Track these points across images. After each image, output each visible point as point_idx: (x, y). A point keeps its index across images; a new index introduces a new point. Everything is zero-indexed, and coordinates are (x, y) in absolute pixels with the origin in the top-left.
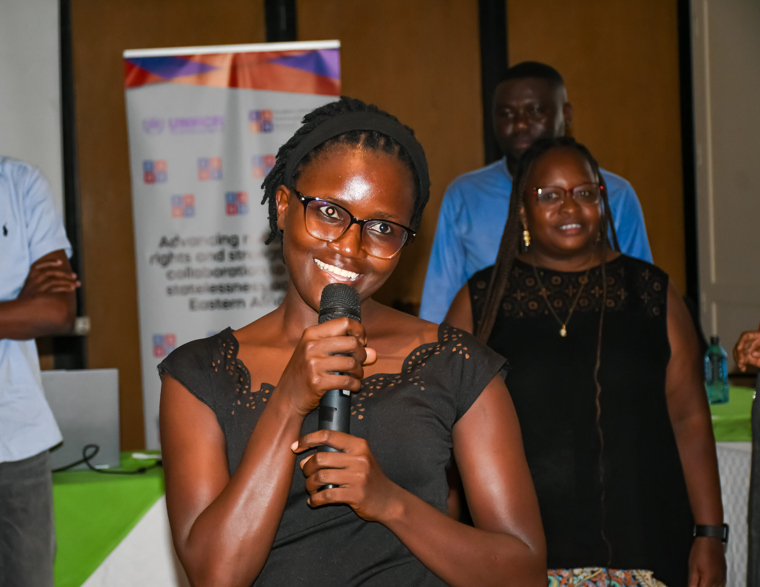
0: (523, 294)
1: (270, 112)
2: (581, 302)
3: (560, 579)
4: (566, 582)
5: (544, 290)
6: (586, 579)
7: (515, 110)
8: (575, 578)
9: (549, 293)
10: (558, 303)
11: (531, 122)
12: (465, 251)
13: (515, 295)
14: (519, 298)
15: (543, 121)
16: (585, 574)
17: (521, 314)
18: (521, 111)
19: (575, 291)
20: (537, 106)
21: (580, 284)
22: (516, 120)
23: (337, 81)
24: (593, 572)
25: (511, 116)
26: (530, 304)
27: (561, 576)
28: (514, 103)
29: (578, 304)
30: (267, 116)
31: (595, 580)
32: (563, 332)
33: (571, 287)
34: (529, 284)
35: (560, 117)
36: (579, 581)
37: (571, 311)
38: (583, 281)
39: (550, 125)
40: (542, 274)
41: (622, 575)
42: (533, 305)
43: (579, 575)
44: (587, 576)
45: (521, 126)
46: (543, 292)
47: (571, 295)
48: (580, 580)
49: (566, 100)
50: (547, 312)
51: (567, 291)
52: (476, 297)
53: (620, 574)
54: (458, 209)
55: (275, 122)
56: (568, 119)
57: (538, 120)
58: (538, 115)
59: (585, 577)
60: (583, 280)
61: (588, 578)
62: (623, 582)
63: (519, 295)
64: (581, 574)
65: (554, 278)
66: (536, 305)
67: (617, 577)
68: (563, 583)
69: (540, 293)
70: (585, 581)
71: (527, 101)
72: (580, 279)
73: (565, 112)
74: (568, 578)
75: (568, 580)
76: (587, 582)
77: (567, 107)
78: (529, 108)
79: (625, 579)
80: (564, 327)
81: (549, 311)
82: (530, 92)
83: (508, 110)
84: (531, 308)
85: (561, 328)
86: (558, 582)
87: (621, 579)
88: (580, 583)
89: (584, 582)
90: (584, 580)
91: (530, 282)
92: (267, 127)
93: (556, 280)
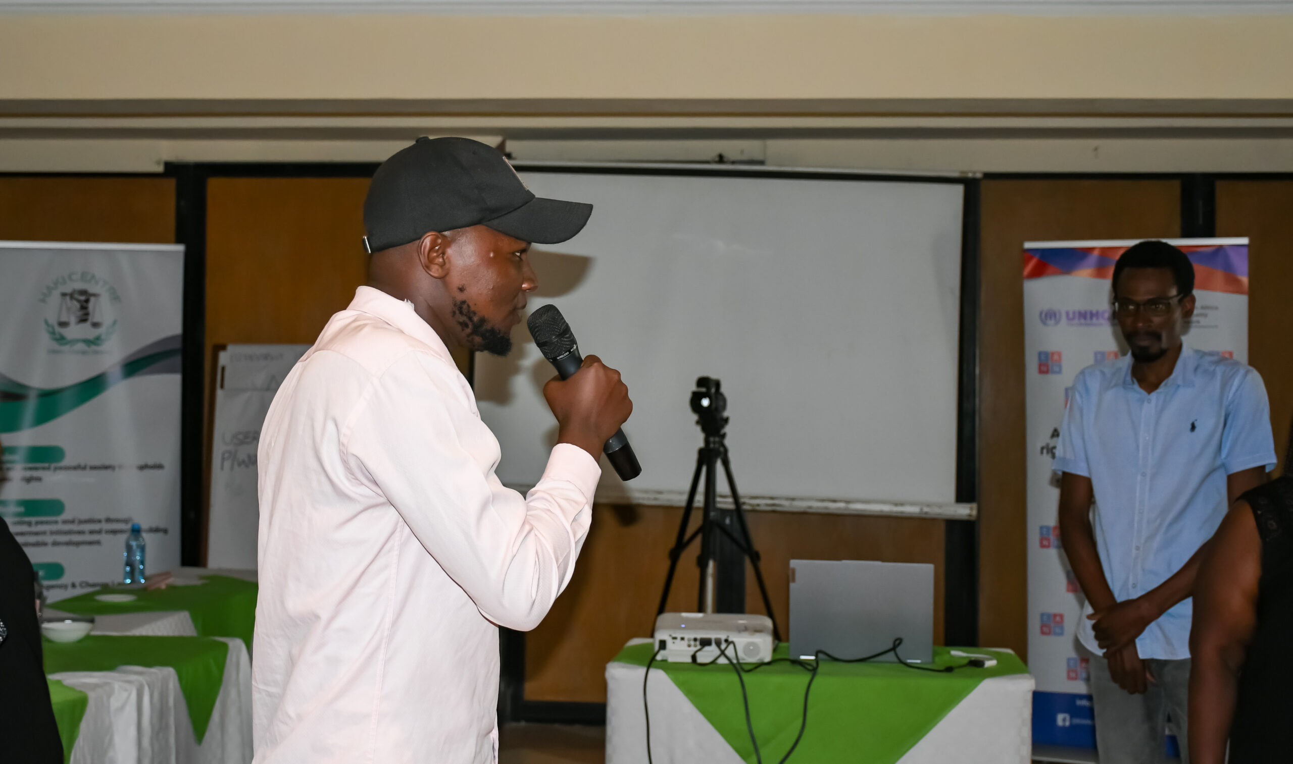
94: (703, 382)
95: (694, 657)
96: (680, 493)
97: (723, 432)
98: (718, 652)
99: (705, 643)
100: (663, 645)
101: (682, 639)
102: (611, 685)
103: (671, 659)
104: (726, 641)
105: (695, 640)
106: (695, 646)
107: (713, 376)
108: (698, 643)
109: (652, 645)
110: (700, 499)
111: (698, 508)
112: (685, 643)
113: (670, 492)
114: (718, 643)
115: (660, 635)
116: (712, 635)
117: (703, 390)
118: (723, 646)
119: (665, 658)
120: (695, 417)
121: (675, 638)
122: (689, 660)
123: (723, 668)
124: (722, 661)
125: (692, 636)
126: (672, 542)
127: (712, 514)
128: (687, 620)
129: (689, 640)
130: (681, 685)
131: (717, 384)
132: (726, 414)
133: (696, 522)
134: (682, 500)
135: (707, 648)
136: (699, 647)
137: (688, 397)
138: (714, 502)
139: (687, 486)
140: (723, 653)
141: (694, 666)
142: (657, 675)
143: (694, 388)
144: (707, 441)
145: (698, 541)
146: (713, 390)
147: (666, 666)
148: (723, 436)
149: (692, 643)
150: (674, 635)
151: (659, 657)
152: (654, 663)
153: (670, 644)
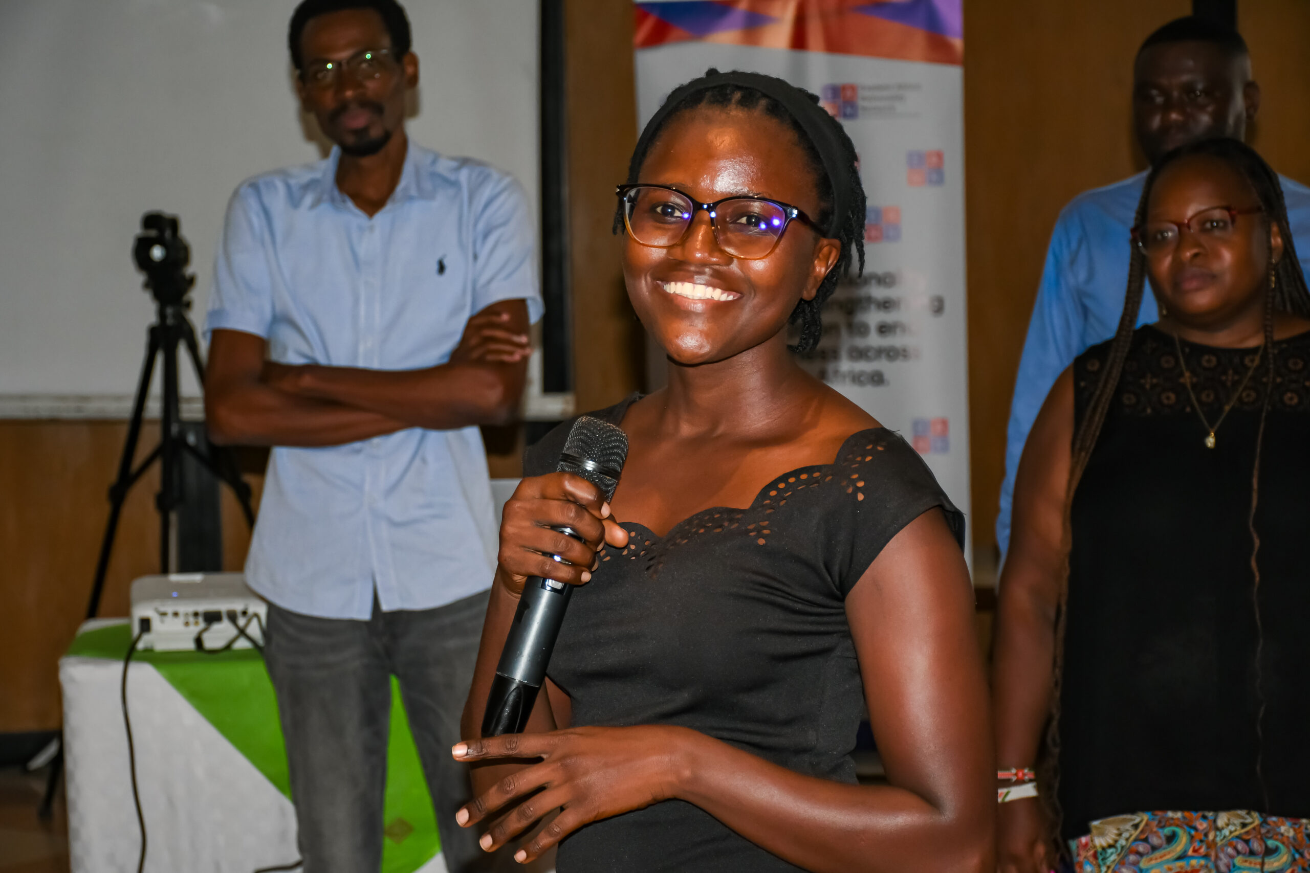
0: (1155, 381)
1: (853, 88)
2: (1244, 395)
3: (1193, 832)
4: (1202, 837)
5: (1187, 374)
6: (1232, 835)
7: (1166, 93)
8: (1218, 833)
9: (1195, 380)
10: (1208, 396)
11: (1189, 110)
12: (1085, 312)
13: (1142, 381)
14: (1148, 386)
15: (1210, 109)
16: (1232, 828)
17: (1149, 411)
18: (1175, 94)
19: (1236, 378)
20: (1200, 86)
21: (1247, 368)
22: (1168, 106)
23: (958, 43)
24: (1244, 825)
25: (1159, 100)
26: (1163, 397)
27: (1196, 829)
28: (1164, 81)
29: (1240, 399)
30: (849, 93)
31: (1247, 837)
32: (1210, 441)
33: (1231, 372)
34: (1166, 366)
35: (1239, 103)
36: (1222, 837)
37: (1227, 408)
38: (1253, 363)
39: (1220, 117)
40: (1187, 350)
41: (1289, 832)
42: (1168, 398)
43: (1223, 828)
44: (1236, 830)
45: (1174, 116)
46: (1187, 378)
47: (1229, 384)
48: (1225, 837)
49: (1250, 77)
50: (1188, 409)
51: (1224, 378)
52: (1082, 384)
53: (1285, 830)
54: (1074, 245)
55: (861, 103)
56: (1252, 106)
57: (1202, 108)
58: (1201, 100)
59: (1231, 832)
60: (1252, 361)
61: (1237, 833)
62: (1291, 843)
63: (1148, 382)
64: (1226, 828)
65: (1206, 357)
66: (1173, 396)
67: (1282, 835)
68: (1197, 838)
69: (1182, 380)
70: (1233, 838)
71: (1185, 78)
72: (1247, 361)
73: (1246, 96)
74: (1205, 831)
75: (1206, 835)
76: (1235, 841)
77: (1250, 88)
78: (1189, 89)
79: (1294, 839)
80: (1213, 434)
81: (1193, 407)
82: (1190, 63)
83: (1154, 92)
84: (1165, 402)
85: (1208, 434)
86: (1188, 837)
87: (1288, 837)
88: (1224, 841)
89: (1229, 840)
90: (1230, 837)
91: (1167, 362)
92: (849, 110)
93: (1209, 361)
94: (153, 221)
95: (199, 641)
96: (119, 398)
97: (185, 298)
98: (233, 632)
99: (212, 618)
100: (146, 625)
101: (176, 614)
102: (70, 691)
103: (160, 647)
104: (244, 613)
105: (196, 614)
106: (197, 623)
107: (168, 209)
108: (201, 619)
109: (128, 629)
110: (154, 407)
111: (152, 422)
112: (180, 620)
113: (102, 397)
114: (232, 617)
115: (140, 611)
116: (223, 606)
117: (153, 233)
118: (241, 622)
119: (149, 645)
120: (139, 278)
121: (164, 614)
122: (191, 646)
123: (243, 656)
124: (242, 644)
125: (191, 608)
126: (112, 475)
127: (175, 429)
128: (179, 586)
129: (187, 615)
130: (179, 684)
131: (174, 224)
132: (190, 270)
133: (150, 439)
134: (126, 408)
135: (216, 627)
136: (202, 625)
137: (129, 245)
138: (177, 410)
139: (131, 386)
140: (242, 632)
141: (201, 655)
142: (141, 672)
143: (137, 230)
144: (162, 315)
145: (156, 470)
146: (168, 234)
147: (152, 657)
148: (188, 305)
149: (191, 619)
150: (162, 609)
151: (141, 646)
152: (135, 655)
153: (156, 624)
